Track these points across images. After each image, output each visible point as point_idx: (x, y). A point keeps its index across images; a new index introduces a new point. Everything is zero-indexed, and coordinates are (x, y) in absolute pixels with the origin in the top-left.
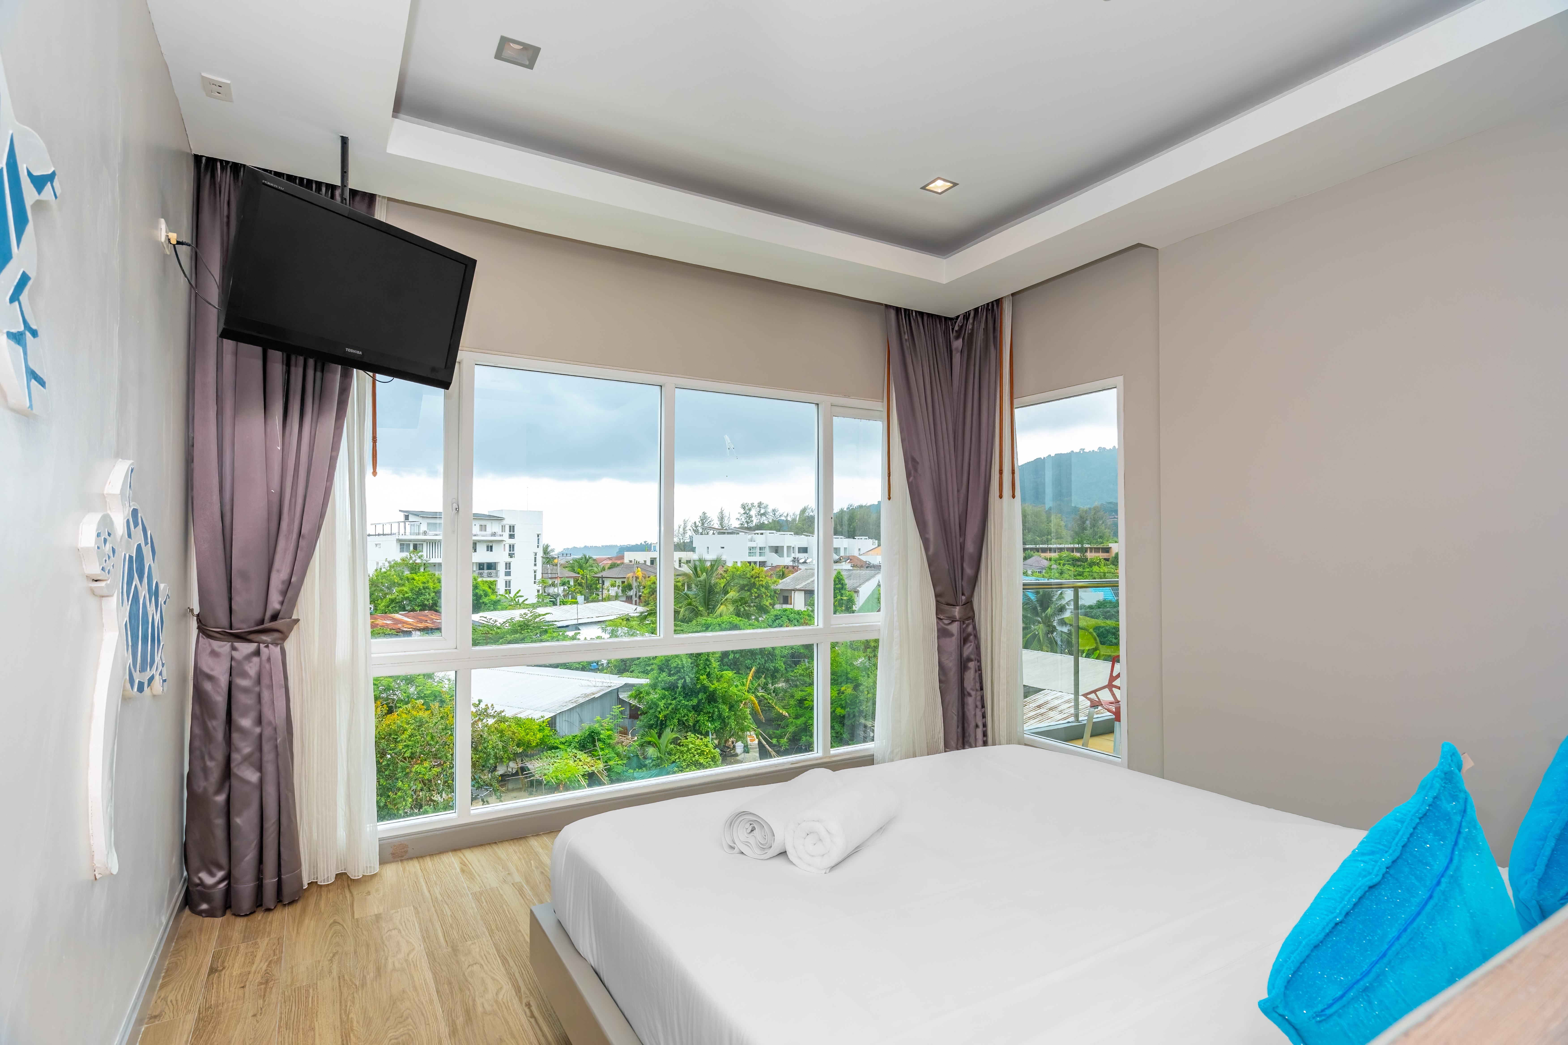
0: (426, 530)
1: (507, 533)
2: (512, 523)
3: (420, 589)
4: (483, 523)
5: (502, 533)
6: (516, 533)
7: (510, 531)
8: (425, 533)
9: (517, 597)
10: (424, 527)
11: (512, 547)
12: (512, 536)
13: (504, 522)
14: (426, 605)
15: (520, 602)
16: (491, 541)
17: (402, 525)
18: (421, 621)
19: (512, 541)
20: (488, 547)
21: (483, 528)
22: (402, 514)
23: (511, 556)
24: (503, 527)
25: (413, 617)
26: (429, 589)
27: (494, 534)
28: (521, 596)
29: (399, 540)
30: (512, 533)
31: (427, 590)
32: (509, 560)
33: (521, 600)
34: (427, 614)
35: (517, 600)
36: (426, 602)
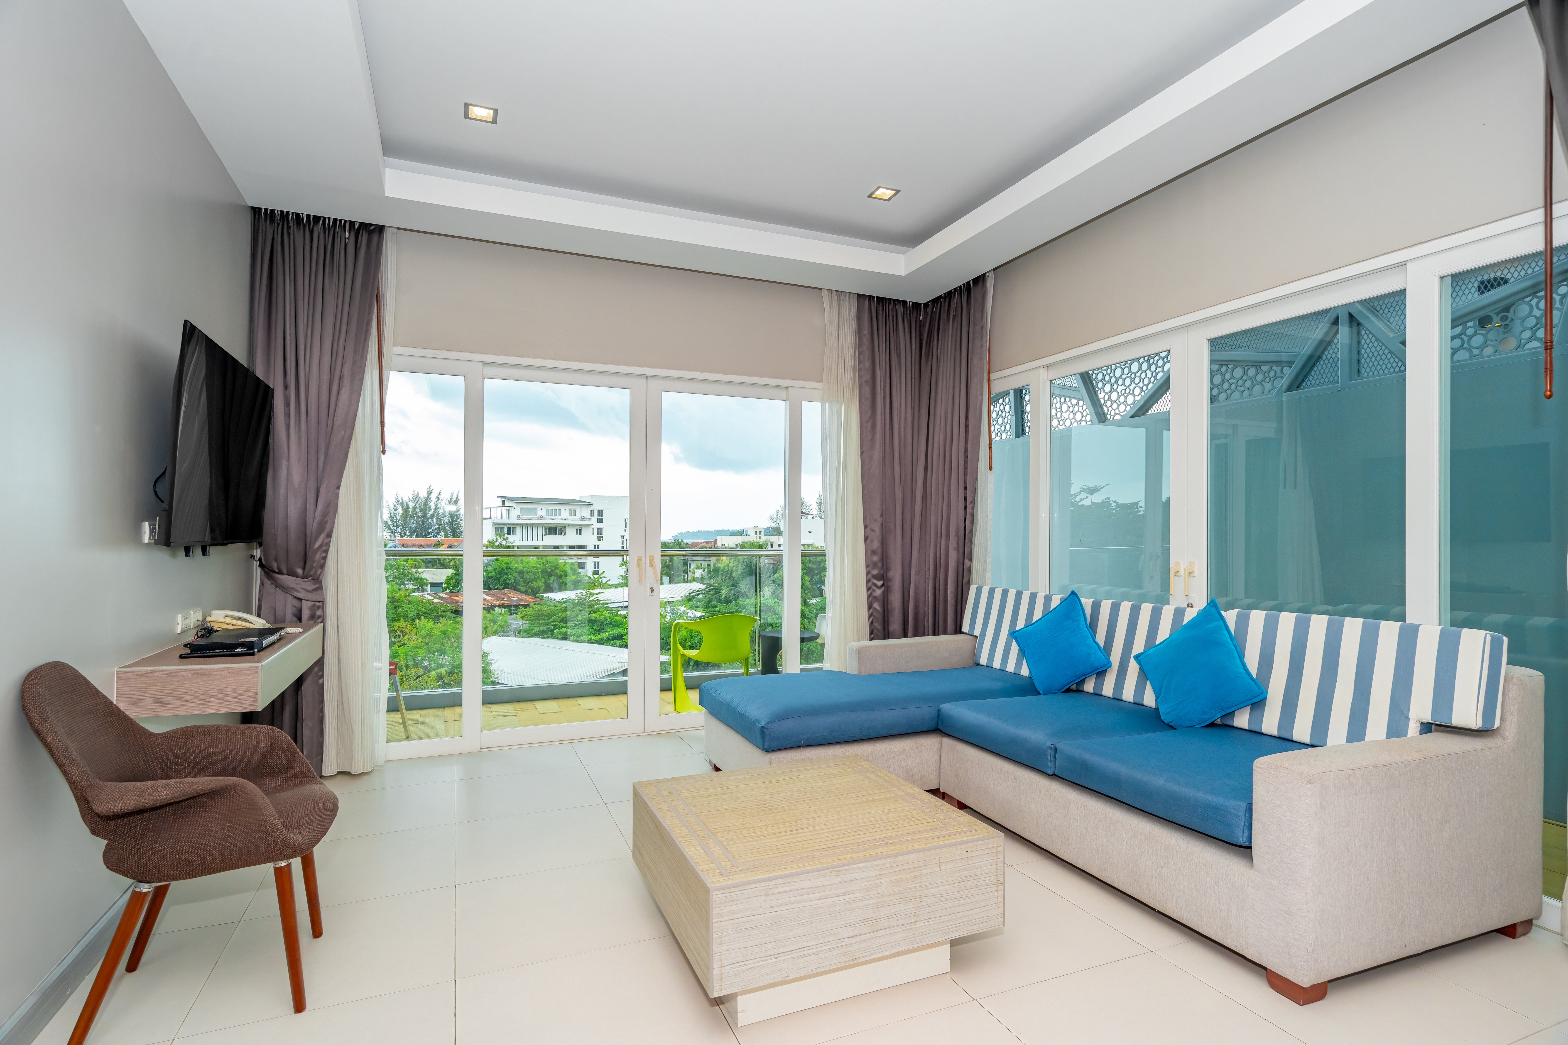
0: (519, 514)
1: (596, 517)
2: (600, 508)
3: (503, 569)
4: (573, 508)
5: (591, 518)
6: (604, 517)
7: (598, 515)
8: (518, 517)
9: (601, 578)
10: (517, 512)
11: (600, 531)
12: (600, 521)
13: (592, 507)
14: (508, 584)
15: (604, 582)
16: (580, 525)
17: (499, 509)
18: (498, 599)
19: (600, 525)
20: (577, 530)
21: (573, 512)
22: (499, 500)
23: (600, 539)
24: (592, 512)
25: (492, 595)
26: (511, 569)
27: (583, 518)
28: (604, 577)
29: (494, 524)
30: (600, 517)
31: (510, 570)
32: (597, 543)
33: (604, 581)
34: (506, 592)
35: (600, 580)
36: (509, 582)
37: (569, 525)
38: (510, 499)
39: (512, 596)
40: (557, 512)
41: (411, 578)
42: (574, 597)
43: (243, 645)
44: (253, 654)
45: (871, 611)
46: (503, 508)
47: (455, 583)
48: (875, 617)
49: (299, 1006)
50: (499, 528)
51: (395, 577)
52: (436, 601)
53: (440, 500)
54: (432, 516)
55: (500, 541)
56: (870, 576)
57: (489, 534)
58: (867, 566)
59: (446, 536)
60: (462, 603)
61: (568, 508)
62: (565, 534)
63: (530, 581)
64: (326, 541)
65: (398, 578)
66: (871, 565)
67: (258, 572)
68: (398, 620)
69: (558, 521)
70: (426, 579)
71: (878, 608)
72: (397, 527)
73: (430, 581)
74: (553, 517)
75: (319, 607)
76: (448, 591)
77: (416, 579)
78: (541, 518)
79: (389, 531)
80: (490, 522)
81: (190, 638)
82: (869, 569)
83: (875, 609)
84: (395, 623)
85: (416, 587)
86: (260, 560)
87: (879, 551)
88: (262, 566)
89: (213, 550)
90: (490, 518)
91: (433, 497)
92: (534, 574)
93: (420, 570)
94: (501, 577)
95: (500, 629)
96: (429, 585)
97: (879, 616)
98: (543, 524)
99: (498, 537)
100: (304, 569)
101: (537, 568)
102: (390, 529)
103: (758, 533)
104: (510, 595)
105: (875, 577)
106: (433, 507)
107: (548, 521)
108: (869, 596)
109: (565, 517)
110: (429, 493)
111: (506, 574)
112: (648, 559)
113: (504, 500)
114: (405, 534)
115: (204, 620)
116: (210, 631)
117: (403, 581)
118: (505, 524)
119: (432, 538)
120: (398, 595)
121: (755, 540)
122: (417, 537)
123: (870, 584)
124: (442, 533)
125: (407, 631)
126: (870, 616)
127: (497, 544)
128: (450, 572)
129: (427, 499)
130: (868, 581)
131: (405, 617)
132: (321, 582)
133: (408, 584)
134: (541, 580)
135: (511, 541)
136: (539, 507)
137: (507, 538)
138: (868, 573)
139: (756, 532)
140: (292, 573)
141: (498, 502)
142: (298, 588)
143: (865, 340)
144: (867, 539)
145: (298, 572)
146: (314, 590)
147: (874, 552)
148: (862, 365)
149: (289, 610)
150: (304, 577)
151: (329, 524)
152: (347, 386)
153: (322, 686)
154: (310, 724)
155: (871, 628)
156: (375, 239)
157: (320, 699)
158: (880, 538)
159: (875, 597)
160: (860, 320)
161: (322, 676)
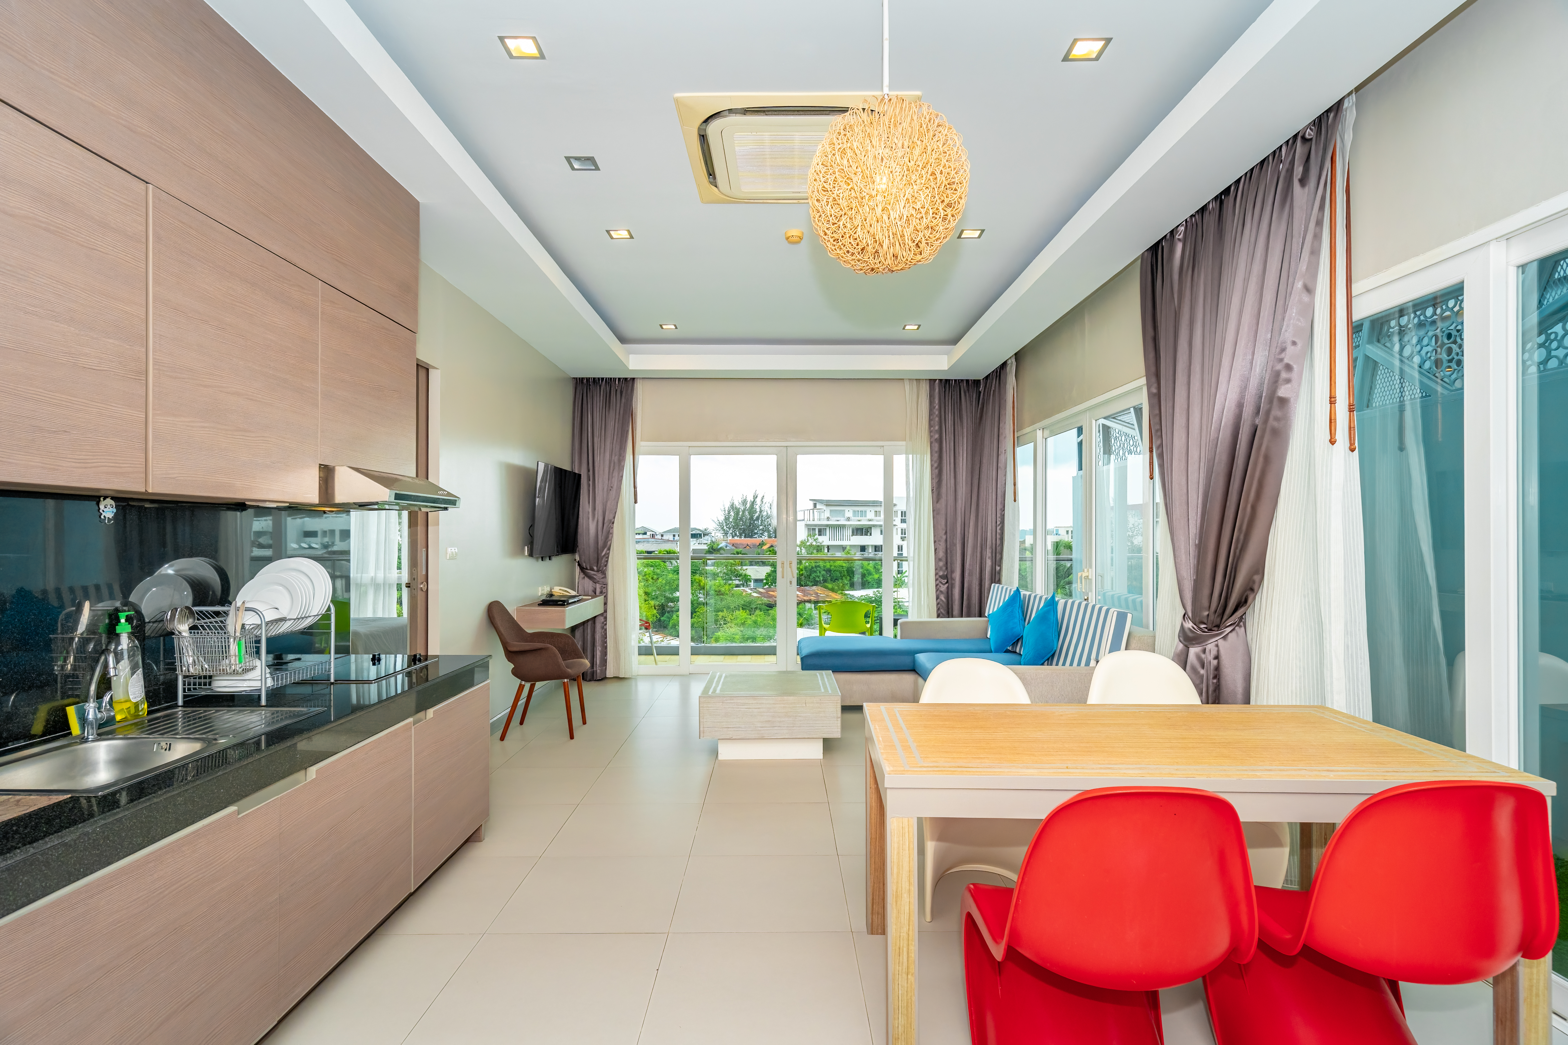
37: (875, 526)
38: (821, 501)
39: (820, 592)
40: (863, 514)
41: (737, 574)
42: (871, 595)
43: (561, 601)
44: (565, 605)
46: (815, 510)
47: (771, 580)
48: (941, 605)
49: (572, 737)
50: (811, 529)
51: (724, 573)
52: (755, 595)
53: (764, 503)
54: (758, 518)
55: (811, 541)
56: (937, 577)
57: (802, 534)
58: (936, 569)
59: (770, 537)
60: (776, 597)
61: (873, 509)
62: (871, 535)
63: (836, 579)
64: (608, 552)
65: (727, 574)
66: (939, 569)
67: (578, 569)
68: (722, 611)
69: (864, 522)
70: (750, 576)
71: (943, 599)
72: (730, 529)
73: (753, 577)
74: (860, 518)
75: (604, 587)
76: (767, 586)
77: (740, 575)
78: (848, 519)
80: (803, 523)
81: (544, 598)
82: (937, 571)
83: (941, 600)
84: (720, 613)
85: (741, 582)
86: (578, 562)
87: (944, 559)
88: (579, 565)
89: (554, 558)
90: (804, 520)
91: (758, 501)
92: (840, 573)
93: (745, 568)
94: (810, 575)
95: (805, 622)
96: (752, 581)
97: (945, 606)
98: (851, 525)
99: (809, 538)
100: (597, 567)
101: (843, 566)
102: (723, 529)
103: (1070, 532)
104: (818, 592)
105: (940, 577)
106: (758, 510)
107: (854, 522)
109: (870, 518)
110: (755, 497)
111: (815, 572)
112: (788, 563)
113: (815, 502)
114: (736, 534)
115: (551, 591)
116: (552, 595)
117: (731, 577)
118: (816, 525)
119: (758, 539)
120: (723, 589)
121: (1066, 540)
122: (745, 537)
123: (938, 582)
124: (766, 534)
125: (729, 620)
126: (938, 604)
127: (808, 544)
128: (768, 569)
129: (753, 503)
130: (936, 580)
131: (728, 608)
132: (605, 574)
133: (735, 580)
134: (846, 578)
135: (821, 542)
136: (846, 509)
137: (817, 539)
138: (936, 574)
139: (1067, 532)
140: (592, 569)
141: (811, 505)
142: (595, 577)
143: (935, 410)
144: (935, 550)
145: (595, 568)
146: (602, 578)
147: (940, 560)
148: (932, 428)
149: (591, 589)
150: (598, 571)
151: (609, 543)
152: (617, 468)
153: (606, 630)
154: (600, 649)
155: (938, 609)
156: (630, 385)
157: (605, 636)
158: (944, 550)
159: (941, 591)
160: (931, 396)
161: (606, 624)
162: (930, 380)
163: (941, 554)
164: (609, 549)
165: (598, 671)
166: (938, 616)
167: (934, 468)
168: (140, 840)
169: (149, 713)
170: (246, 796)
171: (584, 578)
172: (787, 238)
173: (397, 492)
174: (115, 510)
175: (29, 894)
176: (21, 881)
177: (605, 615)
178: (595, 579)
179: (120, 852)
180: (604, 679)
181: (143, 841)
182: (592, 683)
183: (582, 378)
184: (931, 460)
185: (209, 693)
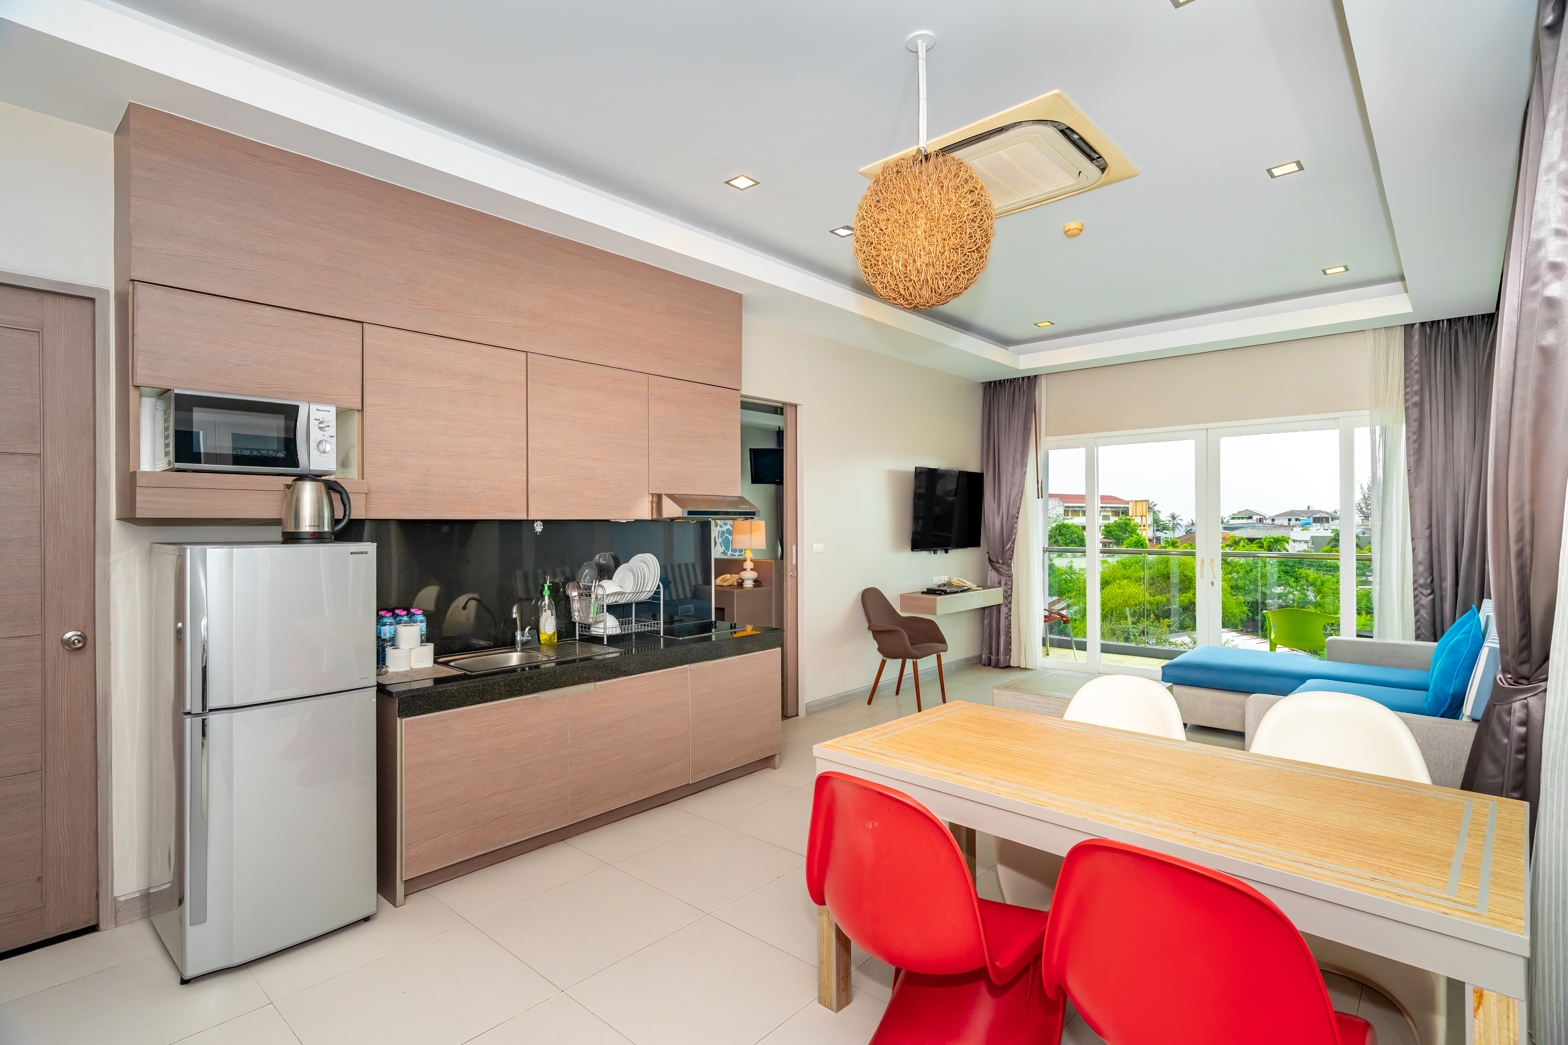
43: (942, 590)
45: (1418, 616)
48: (1423, 624)
56: (1416, 585)
58: (1414, 576)
64: (1012, 545)
66: (1417, 575)
71: (1425, 615)
75: (1009, 580)
79: (1361, 515)
82: (1415, 578)
83: (1422, 616)
86: (989, 555)
87: (1426, 562)
88: (989, 557)
97: (1428, 625)
100: (1003, 560)
102: (1363, 512)
105: (1421, 585)
108: (1415, 604)
112: (1209, 561)
115: (949, 581)
116: (947, 585)
123: (1417, 592)
126: (1417, 622)
130: (1415, 589)
132: (1010, 567)
138: (1415, 582)
140: (998, 563)
142: (1001, 569)
143: (1413, 364)
144: (1414, 549)
145: (1000, 561)
146: (1008, 570)
147: (1420, 563)
148: (1408, 390)
149: (996, 580)
150: (1003, 564)
151: (1014, 537)
152: (1019, 465)
153: (1010, 620)
154: (1004, 638)
155: (1417, 629)
156: (1033, 383)
157: (1009, 627)
158: (1426, 550)
159: (1422, 605)
160: (1407, 347)
161: (1010, 615)
162: (1405, 326)
163: (1421, 556)
164: (1013, 543)
165: (1002, 659)
166: (1418, 638)
167: (1411, 441)
168: (478, 699)
169: (557, 642)
170: (546, 690)
171: (992, 570)
172: (1066, 232)
173: (690, 510)
174: (542, 527)
175: (421, 710)
176: (418, 703)
177: (1009, 607)
178: (1000, 571)
179: (467, 702)
180: (1008, 667)
181: (481, 700)
182: (997, 670)
183: (990, 382)
184: (1407, 432)
185: (588, 634)
